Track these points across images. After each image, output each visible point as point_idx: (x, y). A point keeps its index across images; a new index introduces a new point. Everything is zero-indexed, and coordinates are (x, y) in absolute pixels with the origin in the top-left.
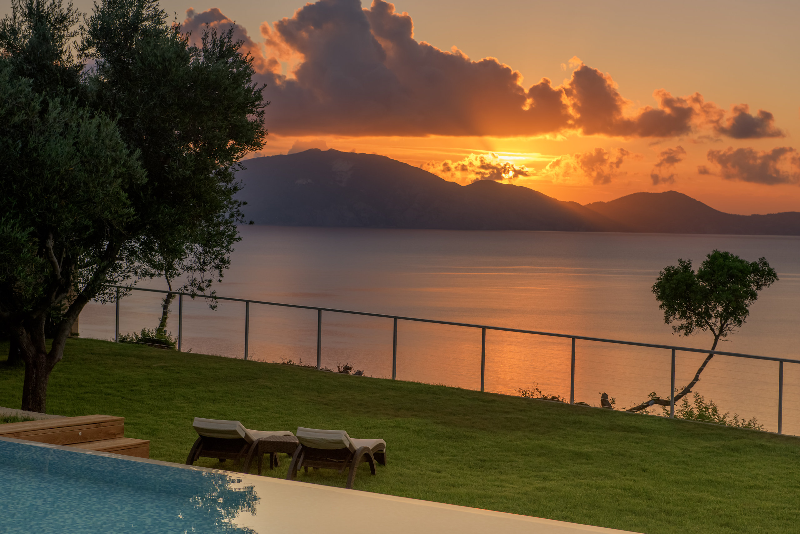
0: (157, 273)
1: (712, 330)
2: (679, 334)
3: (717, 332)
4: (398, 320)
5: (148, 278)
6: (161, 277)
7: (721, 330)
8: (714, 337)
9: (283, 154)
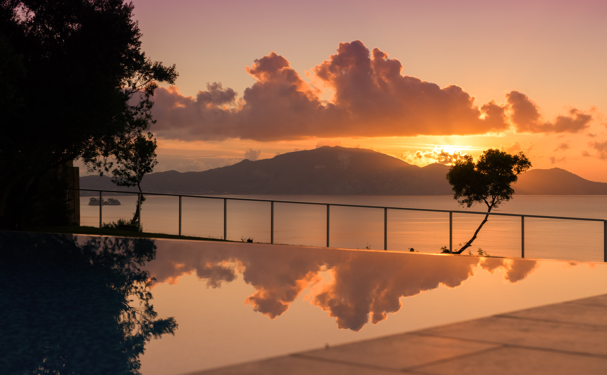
0: (132, 184)
1: (486, 203)
2: (463, 206)
3: (490, 205)
4: (274, 202)
5: (126, 187)
6: (136, 186)
7: (493, 204)
8: (488, 208)
9: (306, 150)
